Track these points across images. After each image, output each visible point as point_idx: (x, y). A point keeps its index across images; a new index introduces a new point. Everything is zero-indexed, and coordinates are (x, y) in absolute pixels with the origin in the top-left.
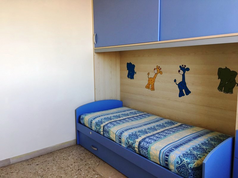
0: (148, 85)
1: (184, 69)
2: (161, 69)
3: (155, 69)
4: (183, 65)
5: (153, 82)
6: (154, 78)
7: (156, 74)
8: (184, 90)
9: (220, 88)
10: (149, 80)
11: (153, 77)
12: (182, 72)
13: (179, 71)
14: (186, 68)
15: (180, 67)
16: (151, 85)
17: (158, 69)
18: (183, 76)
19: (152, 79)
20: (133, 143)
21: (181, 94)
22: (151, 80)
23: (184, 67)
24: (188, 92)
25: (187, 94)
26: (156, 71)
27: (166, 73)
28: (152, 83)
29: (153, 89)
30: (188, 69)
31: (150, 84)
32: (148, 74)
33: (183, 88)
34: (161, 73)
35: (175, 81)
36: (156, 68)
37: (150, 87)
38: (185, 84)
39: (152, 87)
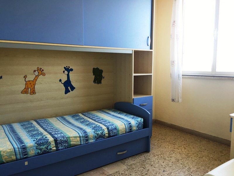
0: (25, 90)
1: (68, 70)
2: (43, 70)
3: (35, 71)
4: (67, 67)
5: (33, 85)
6: (34, 81)
7: (37, 77)
8: (69, 88)
9: (94, 82)
10: (26, 84)
11: (32, 80)
12: (66, 72)
13: (64, 72)
14: (69, 69)
15: (65, 68)
16: (30, 89)
17: (39, 71)
18: (68, 75)
19: (31, 82)
20: (102, 132)
21: (67, 91)
22: (30, 84)
23: (68, 68)
24: (73, 88)
25: (72, 90)
26: (36, 73)
27: (50, 74)
28: (31, 86)
29: (33, 92)
30: (72, 70)
31: (28, 88)
32: (25, 77)
33: (68, 86)
34: (44, 74)
35: (60, 80)
36: (37, 70)
37: (29, 92)
38: (70, 82)
39: (32, 90)
